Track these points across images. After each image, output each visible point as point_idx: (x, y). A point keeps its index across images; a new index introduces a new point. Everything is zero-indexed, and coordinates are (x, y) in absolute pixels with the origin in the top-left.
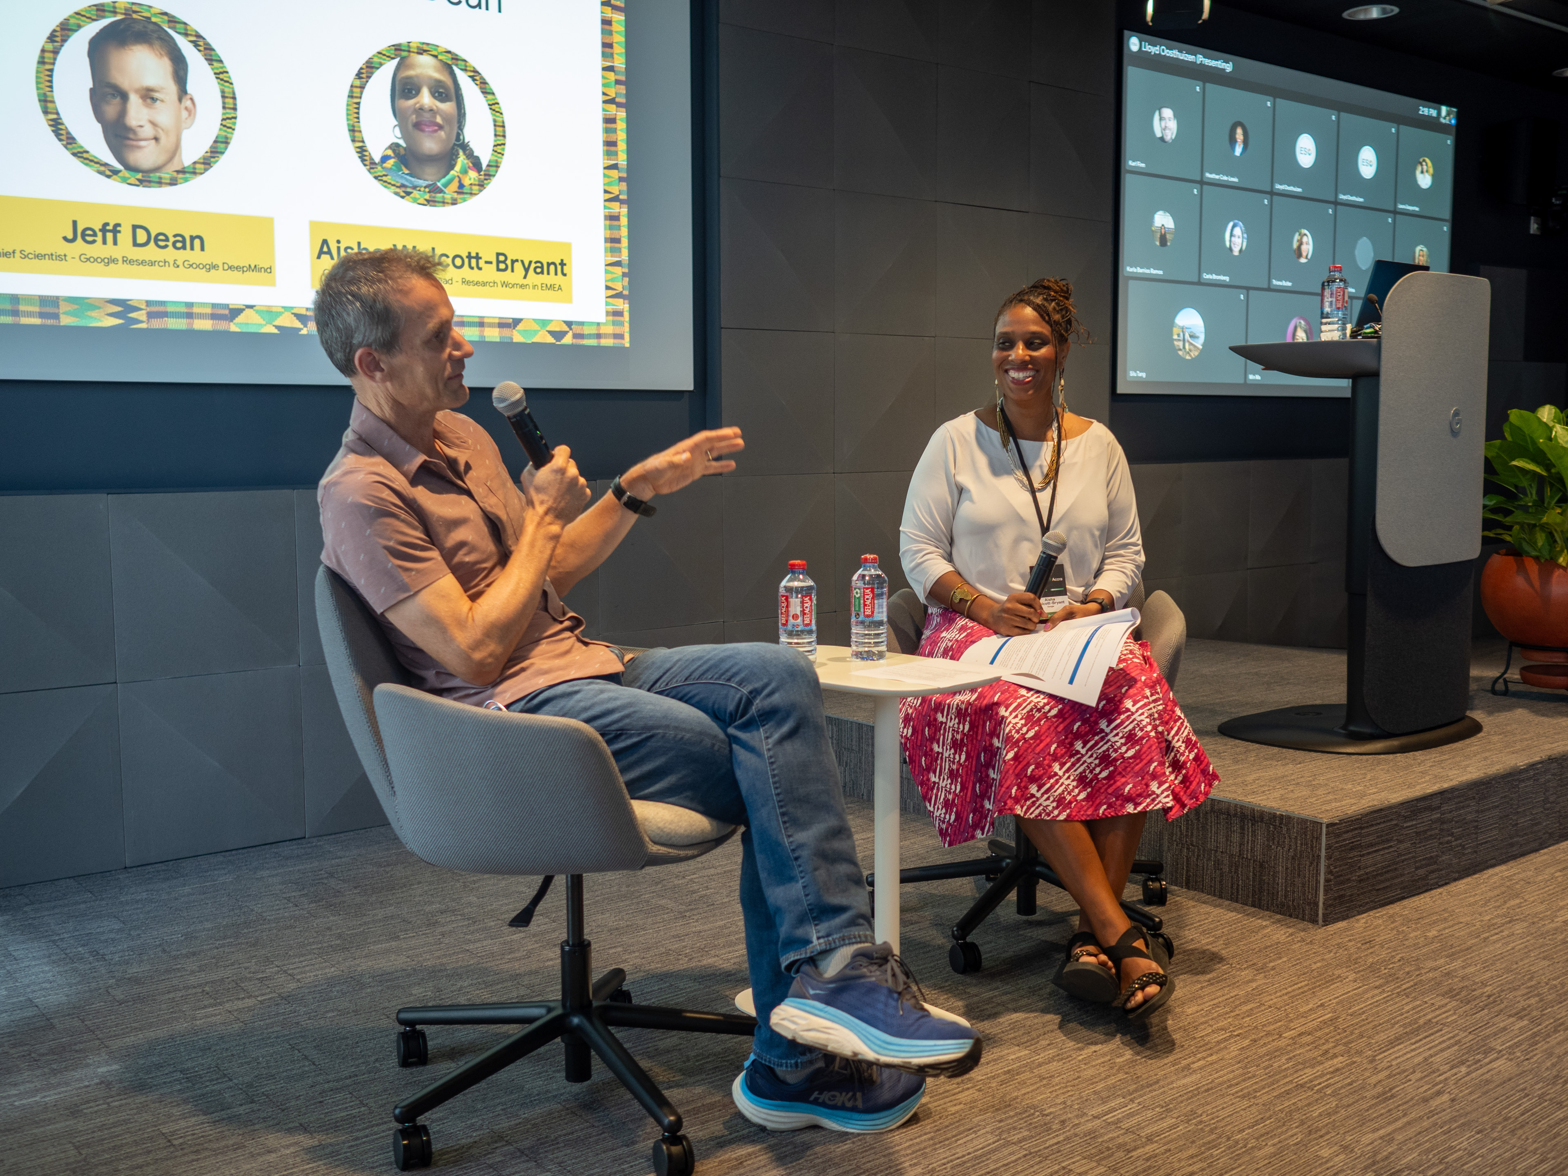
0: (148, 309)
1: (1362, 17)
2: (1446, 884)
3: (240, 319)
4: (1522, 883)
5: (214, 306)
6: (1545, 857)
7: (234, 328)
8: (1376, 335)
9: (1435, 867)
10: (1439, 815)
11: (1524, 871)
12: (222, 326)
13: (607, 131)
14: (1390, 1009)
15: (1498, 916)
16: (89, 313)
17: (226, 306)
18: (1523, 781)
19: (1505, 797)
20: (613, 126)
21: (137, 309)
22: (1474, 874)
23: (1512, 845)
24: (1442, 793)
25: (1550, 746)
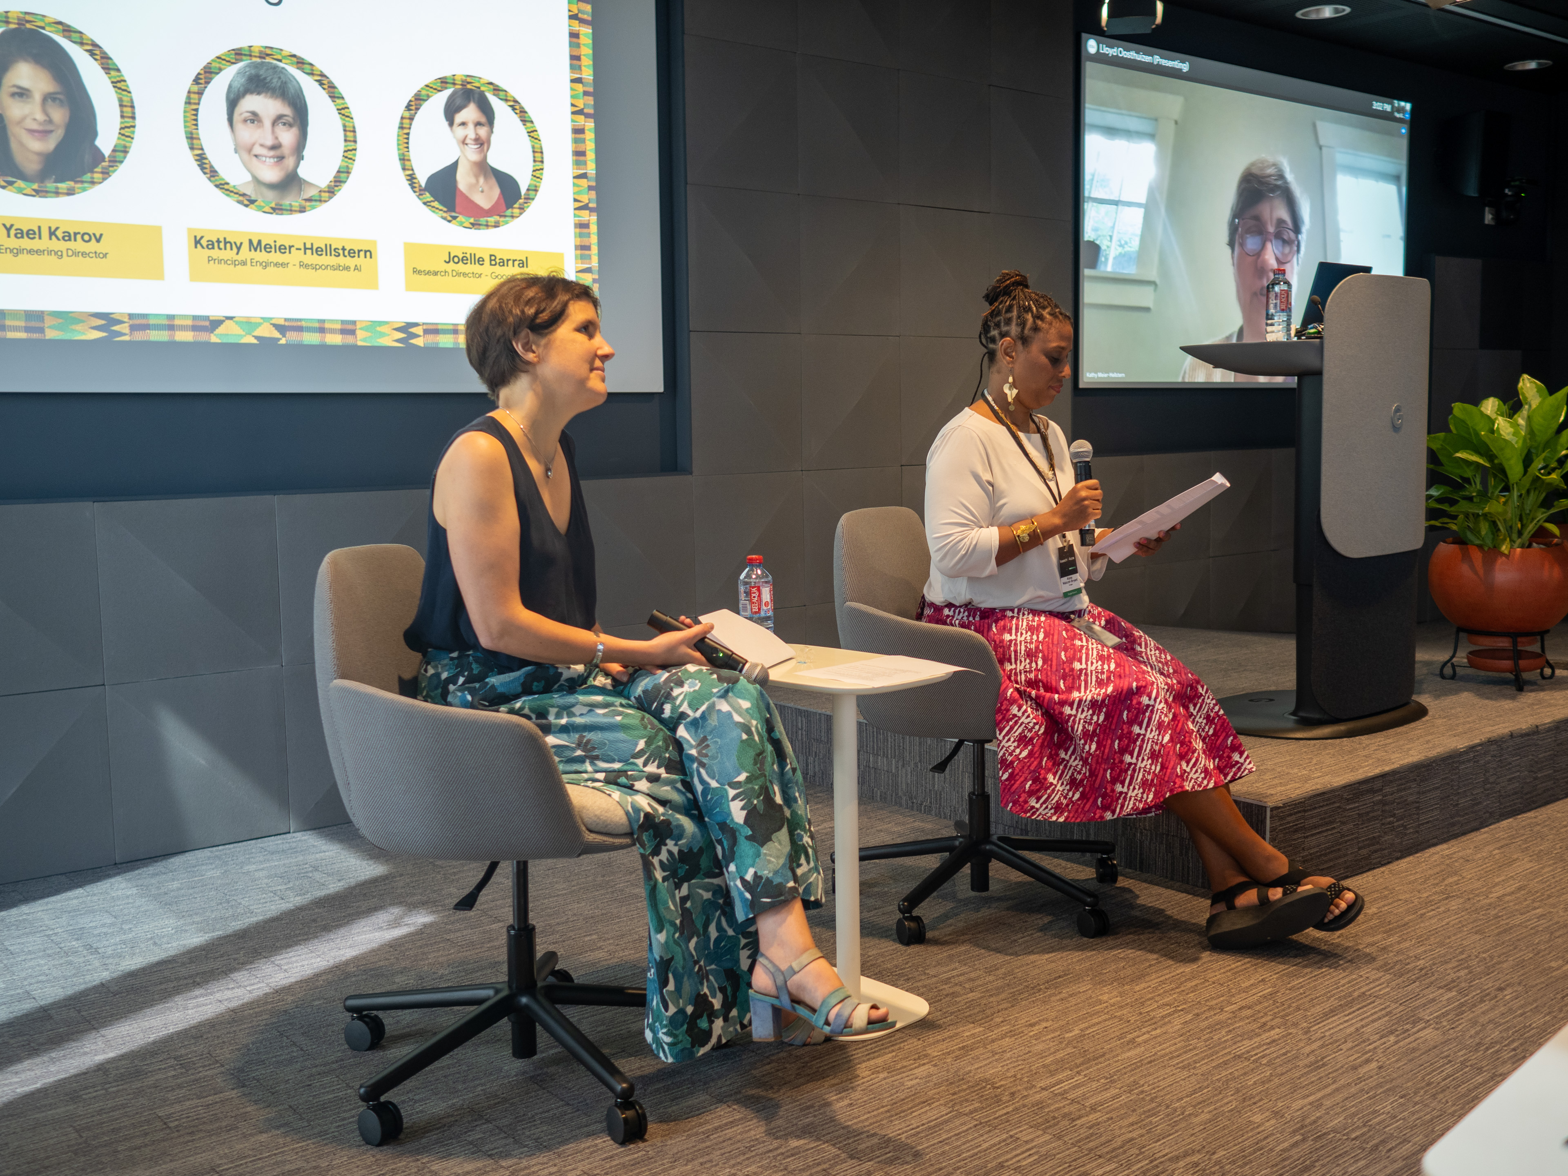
0: (131, 322)
1: (1313, 17)
2: (1389, 863)
3: (220, 330)
4: (1461, 861)
5: (195, 318)
6: (1485, 836)
7: (214, 339)
8: (1319, 335)
9: (1377, 847)
10: (1380, 797)
11: (1465, 849)
12: (203, 337)
13: (576, 141)
14: (1327, 983)
15: (1436, 893)
16: (73, 327)
17: (207, 318)
18: (1463, 763)
19: (1445, 779)
20: (581, 136)
21: (120, 322)
22: (1416, 853)
23: (1453, 825)
24: (1383, 776)
25: (1491, 728)
